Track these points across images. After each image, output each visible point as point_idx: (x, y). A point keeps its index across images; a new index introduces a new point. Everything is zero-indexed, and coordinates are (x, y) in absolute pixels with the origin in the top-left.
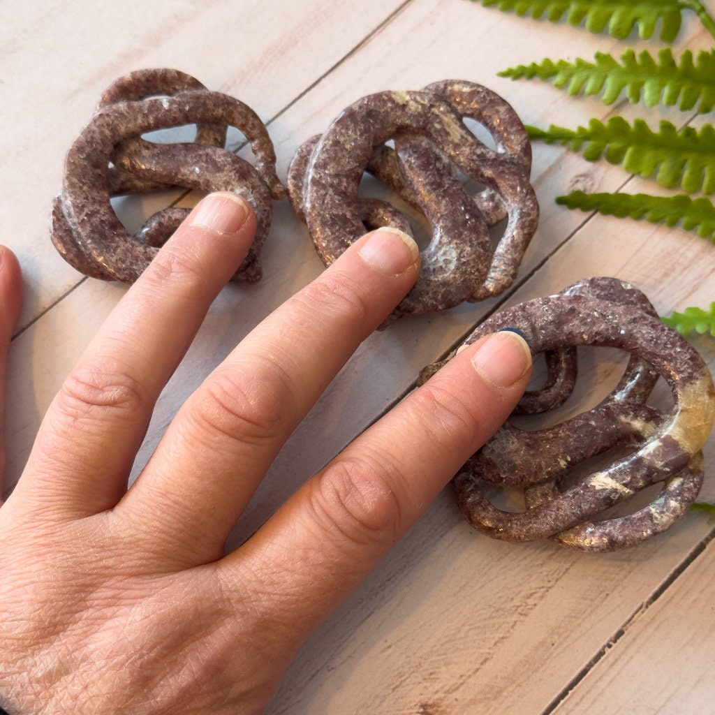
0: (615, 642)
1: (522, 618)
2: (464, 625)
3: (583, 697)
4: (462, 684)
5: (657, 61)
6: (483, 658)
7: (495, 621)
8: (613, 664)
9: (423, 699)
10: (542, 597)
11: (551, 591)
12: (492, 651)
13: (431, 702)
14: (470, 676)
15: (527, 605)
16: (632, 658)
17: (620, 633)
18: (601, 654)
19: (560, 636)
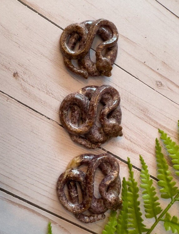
0: (47, 118)
1: (46, 93)
2: (40, 79)
3: (31, 113)
4: (25, 82)
5: (155, 196)
6: (33, 86)
7: (43, 87)
8: (41, 119)
9: (19, 72)
10: (53, 97)
11: (55, 99)
12: (35, 87)
13: (18, 75)
14: (28, 83)
15: (50, 94)
16: (44, 123)
17: (49, 119)
18: (43, 115)
19: (44, 104)
